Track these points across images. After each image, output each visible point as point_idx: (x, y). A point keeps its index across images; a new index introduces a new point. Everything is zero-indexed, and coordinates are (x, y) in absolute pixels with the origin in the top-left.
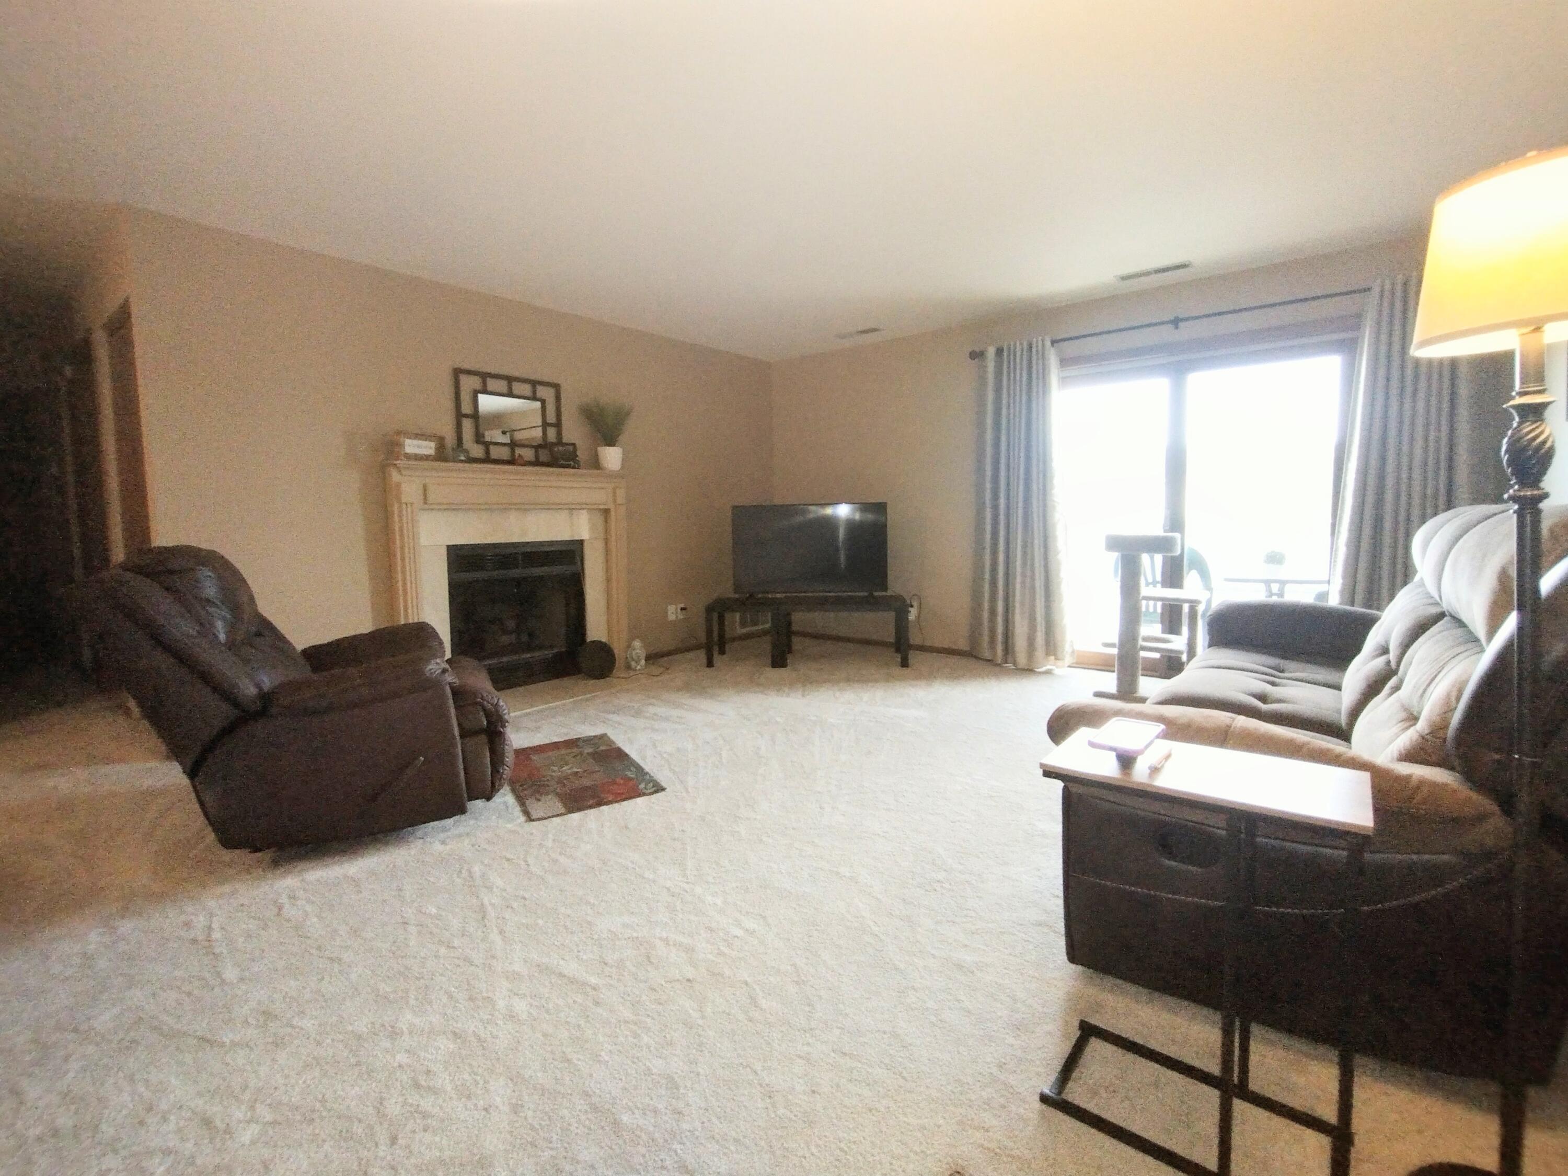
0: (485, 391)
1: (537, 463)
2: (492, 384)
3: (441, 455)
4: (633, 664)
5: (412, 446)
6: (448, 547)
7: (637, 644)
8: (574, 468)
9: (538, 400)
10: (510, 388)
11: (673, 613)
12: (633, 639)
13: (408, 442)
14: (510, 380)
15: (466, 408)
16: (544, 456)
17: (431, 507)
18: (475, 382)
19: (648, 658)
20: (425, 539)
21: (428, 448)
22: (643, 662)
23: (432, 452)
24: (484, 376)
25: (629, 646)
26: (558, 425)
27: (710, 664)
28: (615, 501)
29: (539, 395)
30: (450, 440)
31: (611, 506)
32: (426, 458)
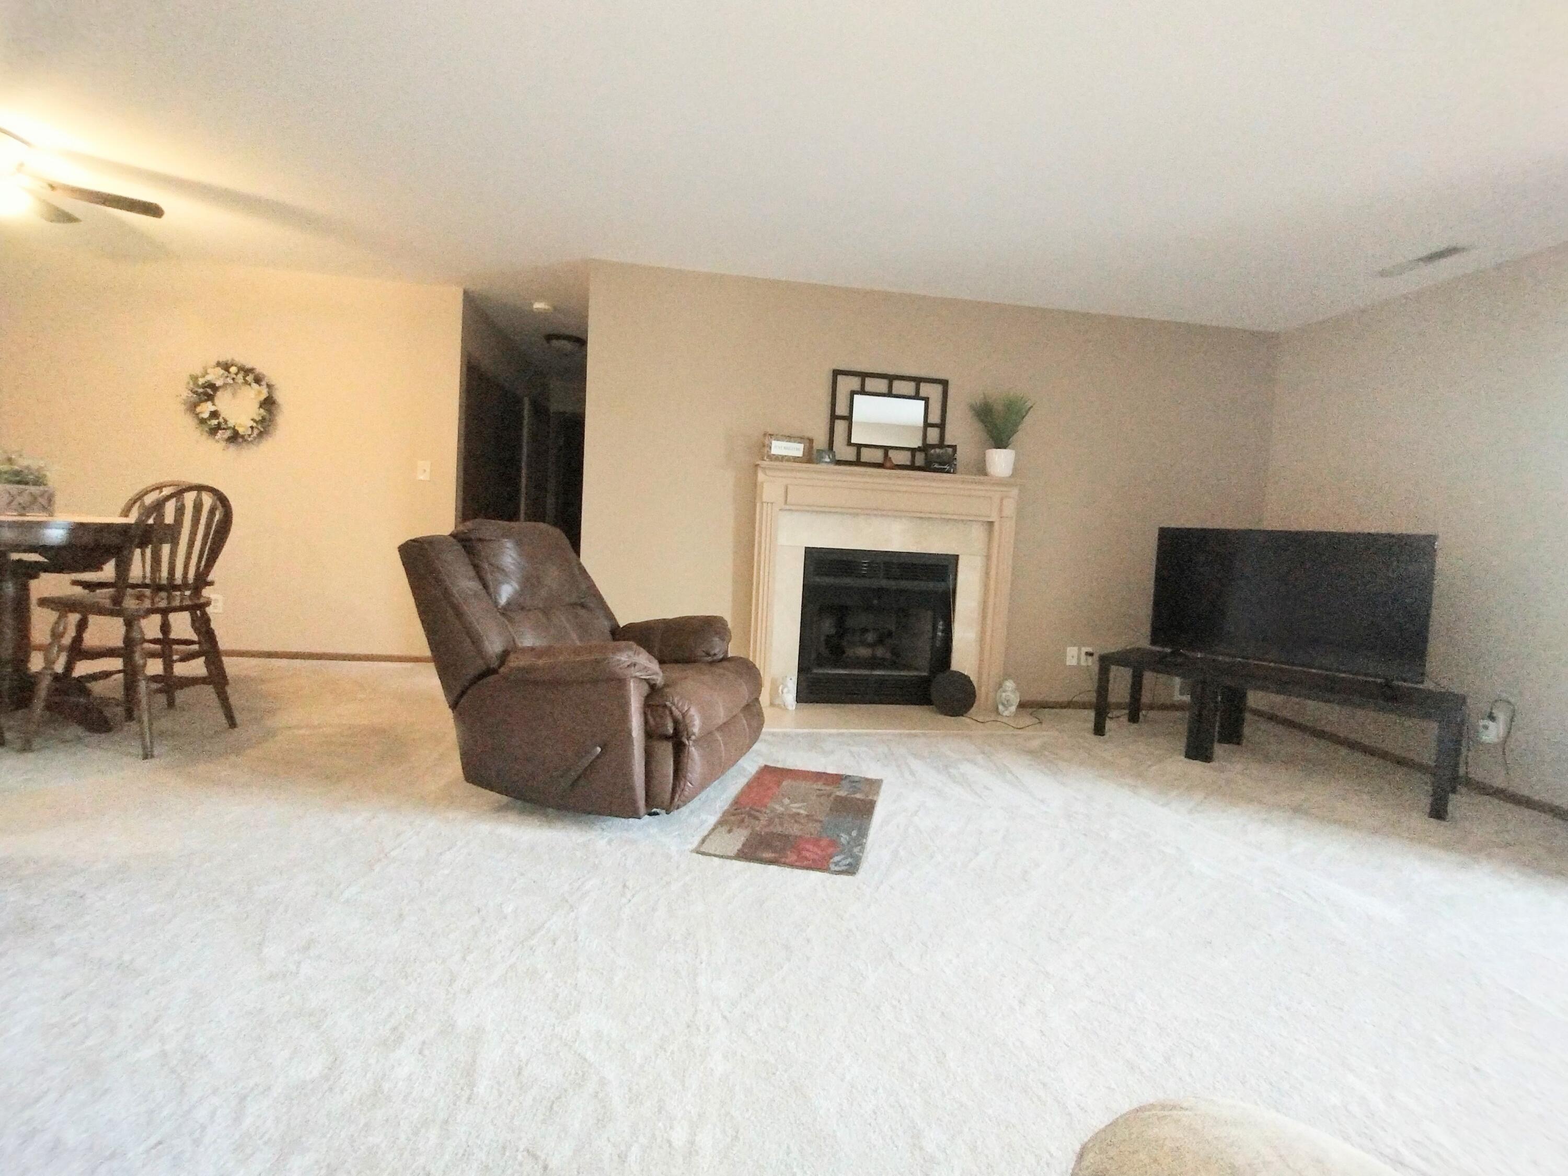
0: (863, 392)
1: (912, 467)
2: (871, 384)
3: (811, 457)
4: (1001, 707)
5: (779, 448)
6: (806, 548)
7: (1009, 684)
8: (948, 472)
9: (922, 399)
10: (890, 387)
11: (1073, 656)
12: (1007, 676)
13: (775, 444)
14: (891, 378)
15: (841, 410)
16: (920, 459)
17: (792, 507)
18: (855, 383)
19: (1022, 705)
20: (783, 539)
21: (797, 449)
22: (1013, 709)
23: (800, 454)
24: (864, 376)
25: (1000, 685)
26: (942, 426)
27: (1099, 730)
28: (1001, 510)
29: (923, 393)
30: (821, 441)
31: (994, 517)
32: (795, 459)
